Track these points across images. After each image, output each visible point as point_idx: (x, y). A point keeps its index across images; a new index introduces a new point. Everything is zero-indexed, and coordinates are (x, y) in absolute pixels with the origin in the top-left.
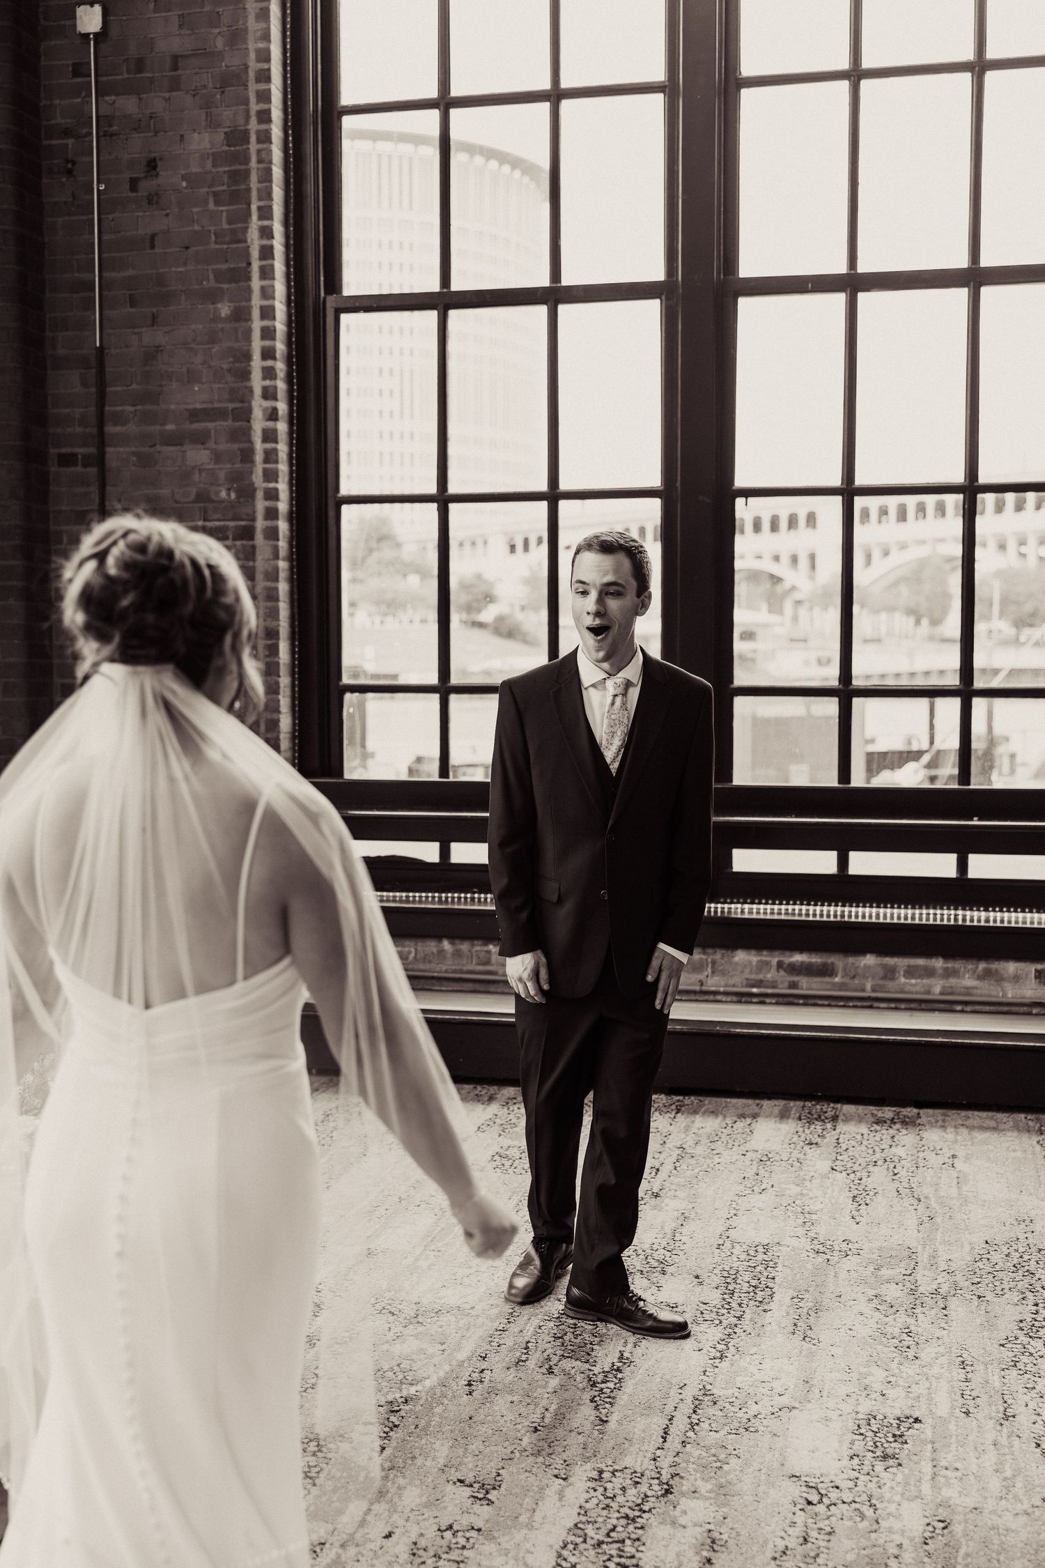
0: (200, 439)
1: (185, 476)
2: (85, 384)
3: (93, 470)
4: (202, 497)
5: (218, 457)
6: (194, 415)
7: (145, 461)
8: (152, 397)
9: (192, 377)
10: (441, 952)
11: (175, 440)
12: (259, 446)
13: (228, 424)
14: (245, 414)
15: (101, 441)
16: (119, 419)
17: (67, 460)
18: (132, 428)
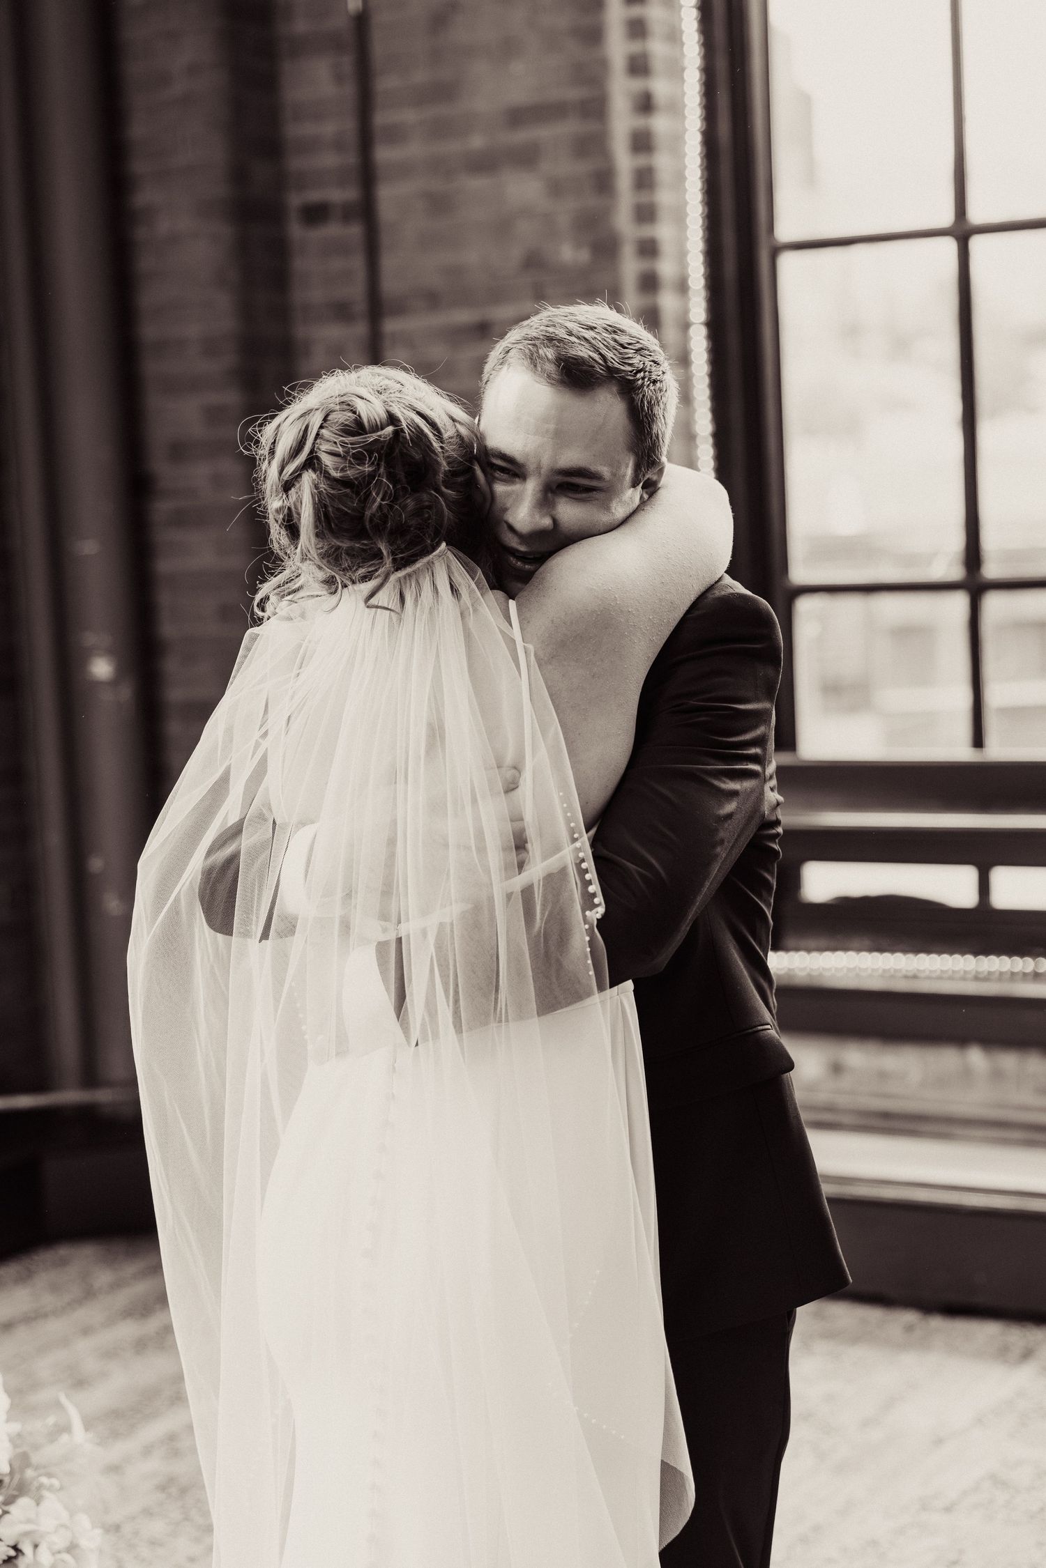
0: (526, 158)
1: (503, 228)
2: (339, 78)
3: (355, 231)
4: (534, 262)
5: (556, 188)
6: (517, 117)
7: (439, 204)
8: (443, 92)
9: (508, 49)
10: (967, 1074)
11: (485, 164)
12: (624, 162)
13: (569, 128)
14: (596, 108)
15: (367, 176)
16: (396, 135)
17: (316, 214)
18: (415, 149)
